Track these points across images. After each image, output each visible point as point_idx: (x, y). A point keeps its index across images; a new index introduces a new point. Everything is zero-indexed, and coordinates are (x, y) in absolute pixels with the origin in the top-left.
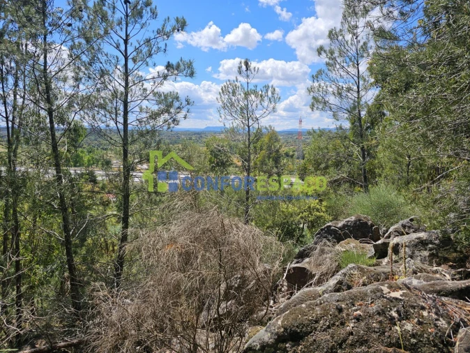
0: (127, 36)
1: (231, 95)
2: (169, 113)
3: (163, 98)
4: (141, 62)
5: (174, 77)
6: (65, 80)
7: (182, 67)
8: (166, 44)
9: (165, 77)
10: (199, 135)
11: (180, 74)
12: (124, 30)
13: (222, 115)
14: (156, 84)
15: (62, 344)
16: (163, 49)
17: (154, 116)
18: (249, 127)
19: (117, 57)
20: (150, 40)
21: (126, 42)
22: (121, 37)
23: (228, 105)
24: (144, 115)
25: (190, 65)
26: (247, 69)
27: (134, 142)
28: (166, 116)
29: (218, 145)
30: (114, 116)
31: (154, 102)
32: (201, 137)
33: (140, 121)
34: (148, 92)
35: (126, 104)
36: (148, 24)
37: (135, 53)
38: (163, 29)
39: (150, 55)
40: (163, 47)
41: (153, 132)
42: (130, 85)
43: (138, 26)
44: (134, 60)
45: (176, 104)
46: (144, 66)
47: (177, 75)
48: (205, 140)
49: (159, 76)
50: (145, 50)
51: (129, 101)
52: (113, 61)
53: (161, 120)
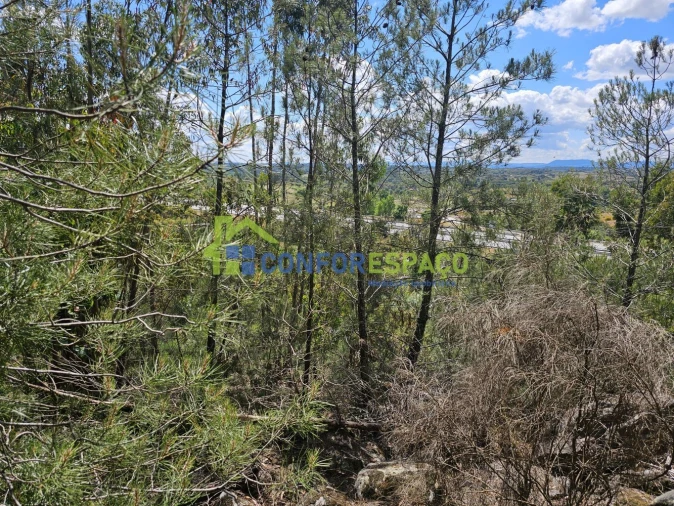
0: (453, 29)
1: (616, 102)
2: (504, 138)
3: (496, 115)
4: (468, 66)
5: (517, 81)
6: (372, 100)
7: (533, 64)
8: (511, 33)
9: (504, 84)
10: (540, 173)
11: (529, 77)
12: (450, 21)
13: (596, 139)
14: (489, 95)
15: (351, 423)
16: (504, 41)
17: (480, 143)
18: (647, 157)
19: (437, 62)
20: (485, 30)
21: (451, 38)
22: (444, 32)
23: (610, 119)
24: (465, 143)
25: (546, 61)
26: (655, 54)
27: (448, 181)
28: (500, 143)
29: (582, 189)
30: (425, 145)
31: (483, 123)
32: (543, 177)
33: (459, 152)
34: (474, 109)
35: (442, 128)
36: (485, 6)
37: (461, 54)
38: (508, 9)
39: (483, 54)
40: (506, 38)
41: (476, 168)
42: (450, 100)
43: (471, 11)
44: (459, 65)
45: (518, 124)
46: (473, 69)
47: (522, 78)
48: (549, 182)
49: (494, 84)
50: (476, 45)
51: (447, 123)
52: (431, 69)
53: (489, 149)
